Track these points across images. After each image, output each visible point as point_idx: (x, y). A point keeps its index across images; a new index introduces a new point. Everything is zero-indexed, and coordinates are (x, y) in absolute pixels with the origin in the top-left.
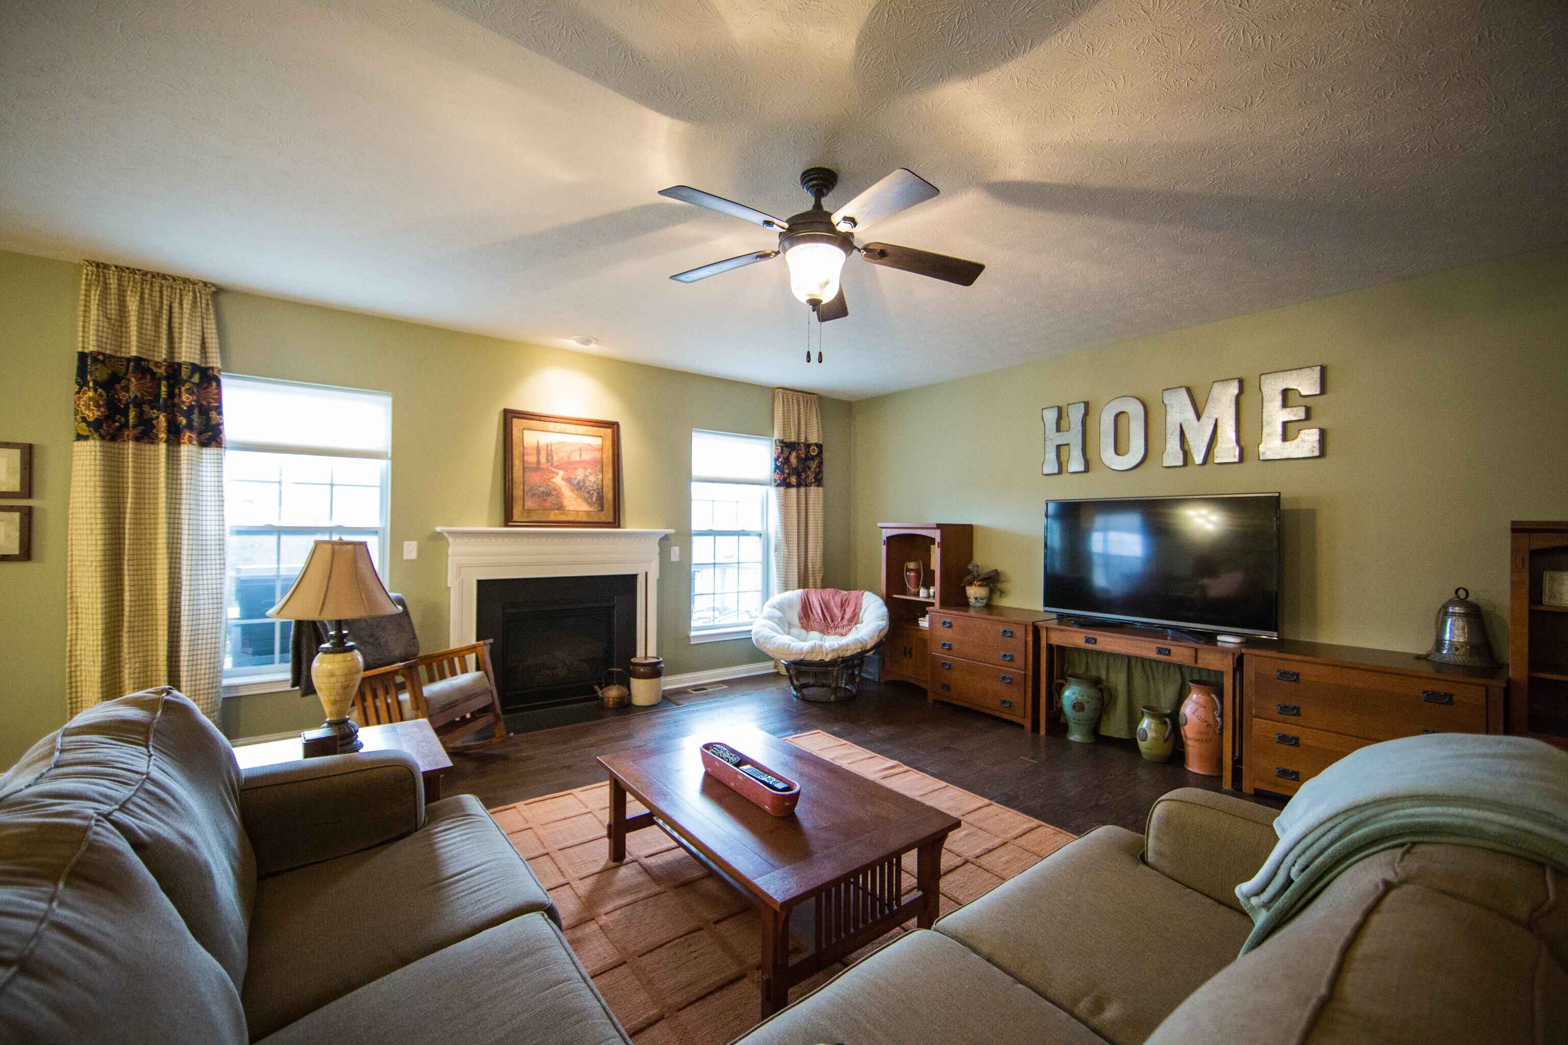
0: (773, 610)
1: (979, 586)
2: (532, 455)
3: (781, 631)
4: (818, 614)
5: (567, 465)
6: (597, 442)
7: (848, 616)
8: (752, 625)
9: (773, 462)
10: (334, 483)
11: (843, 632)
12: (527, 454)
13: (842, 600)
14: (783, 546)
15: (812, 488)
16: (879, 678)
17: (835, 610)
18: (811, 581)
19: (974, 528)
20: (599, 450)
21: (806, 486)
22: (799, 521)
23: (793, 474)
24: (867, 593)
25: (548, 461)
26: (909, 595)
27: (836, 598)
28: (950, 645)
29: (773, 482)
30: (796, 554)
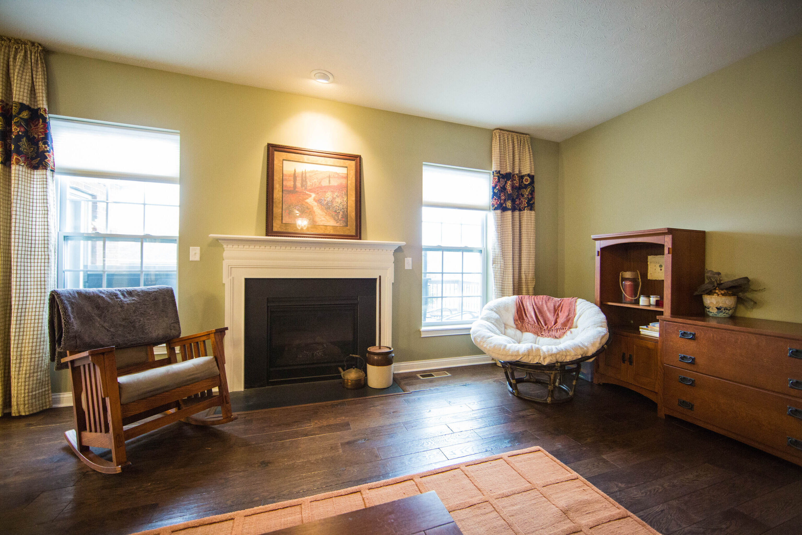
0: (490, 312)
1: (723, 295)
2: (290, 180)
3: (498, 331)
4: (532, 317)
5: (319, 189)
6: (344, 171)
7: (561, 320)
8: (471, 323)
9: (491, 191)
10: (146, 203)
11: (557, 335)
12: (286, 180)
13: (554, 306)
14: (500, 260)
15: (526, 211)
16: (592, 378)
17: (548, 314)
18: (524, 289)
19: (707, 235)
20: (345, 178)
21: (520, 210)
22: (513, 239)
23: (508, 200)
24: (579, 300)
25: (302, 186)
26: (625, 303)
27: (549, 304)
28: (694, 360)
29: (491, 207)
30: (511, 266)
